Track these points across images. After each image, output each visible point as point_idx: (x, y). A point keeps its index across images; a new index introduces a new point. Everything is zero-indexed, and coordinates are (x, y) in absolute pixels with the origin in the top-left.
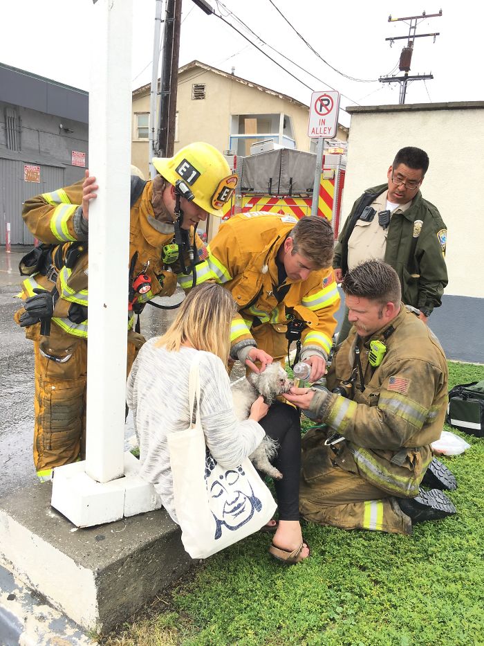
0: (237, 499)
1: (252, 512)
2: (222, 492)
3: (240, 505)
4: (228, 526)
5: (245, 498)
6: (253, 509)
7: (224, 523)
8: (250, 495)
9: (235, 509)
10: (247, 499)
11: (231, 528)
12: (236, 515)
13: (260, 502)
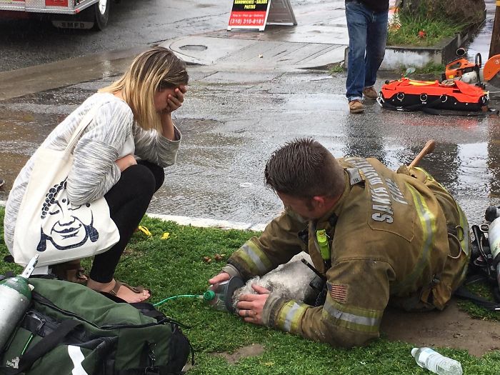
0: (71, 223)
1: (85, 240)
2: (58, 212)
3: (72, 229)
4: (54, 244)
5: (80, 225)
6: (87, 237)
7: (51, 239)
8: (88, 223)
9: (66, 231)
10: (83, 226)
11: (58, 247)
12: (66, 237)
13: (97, 233)
